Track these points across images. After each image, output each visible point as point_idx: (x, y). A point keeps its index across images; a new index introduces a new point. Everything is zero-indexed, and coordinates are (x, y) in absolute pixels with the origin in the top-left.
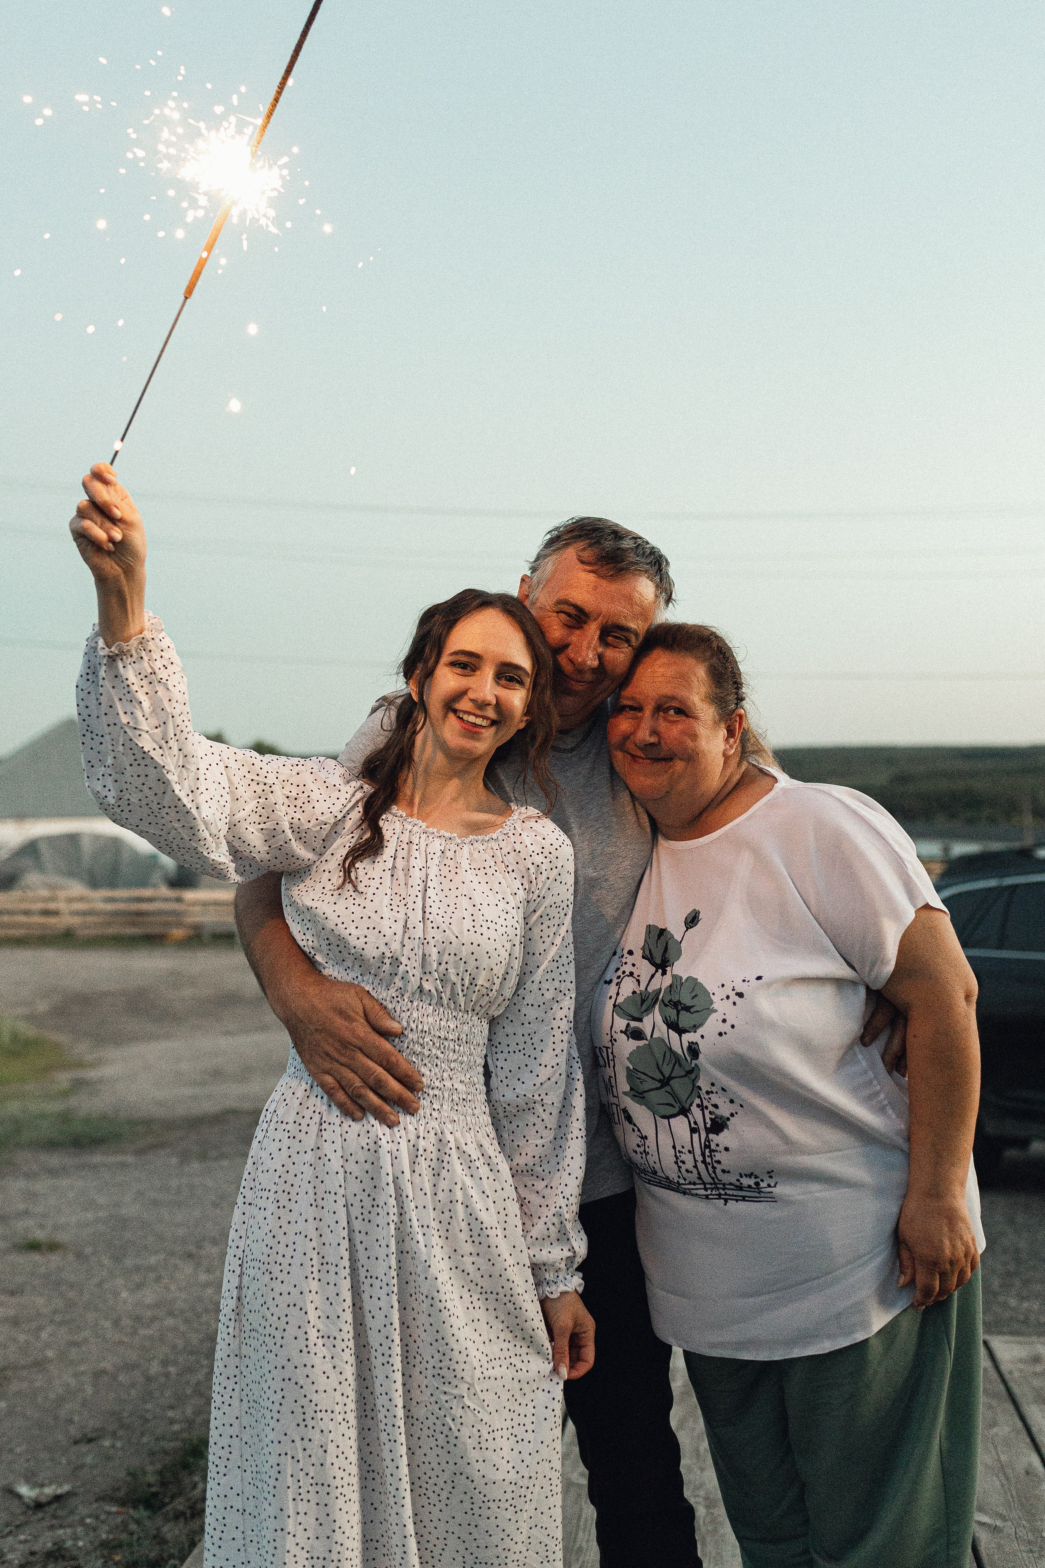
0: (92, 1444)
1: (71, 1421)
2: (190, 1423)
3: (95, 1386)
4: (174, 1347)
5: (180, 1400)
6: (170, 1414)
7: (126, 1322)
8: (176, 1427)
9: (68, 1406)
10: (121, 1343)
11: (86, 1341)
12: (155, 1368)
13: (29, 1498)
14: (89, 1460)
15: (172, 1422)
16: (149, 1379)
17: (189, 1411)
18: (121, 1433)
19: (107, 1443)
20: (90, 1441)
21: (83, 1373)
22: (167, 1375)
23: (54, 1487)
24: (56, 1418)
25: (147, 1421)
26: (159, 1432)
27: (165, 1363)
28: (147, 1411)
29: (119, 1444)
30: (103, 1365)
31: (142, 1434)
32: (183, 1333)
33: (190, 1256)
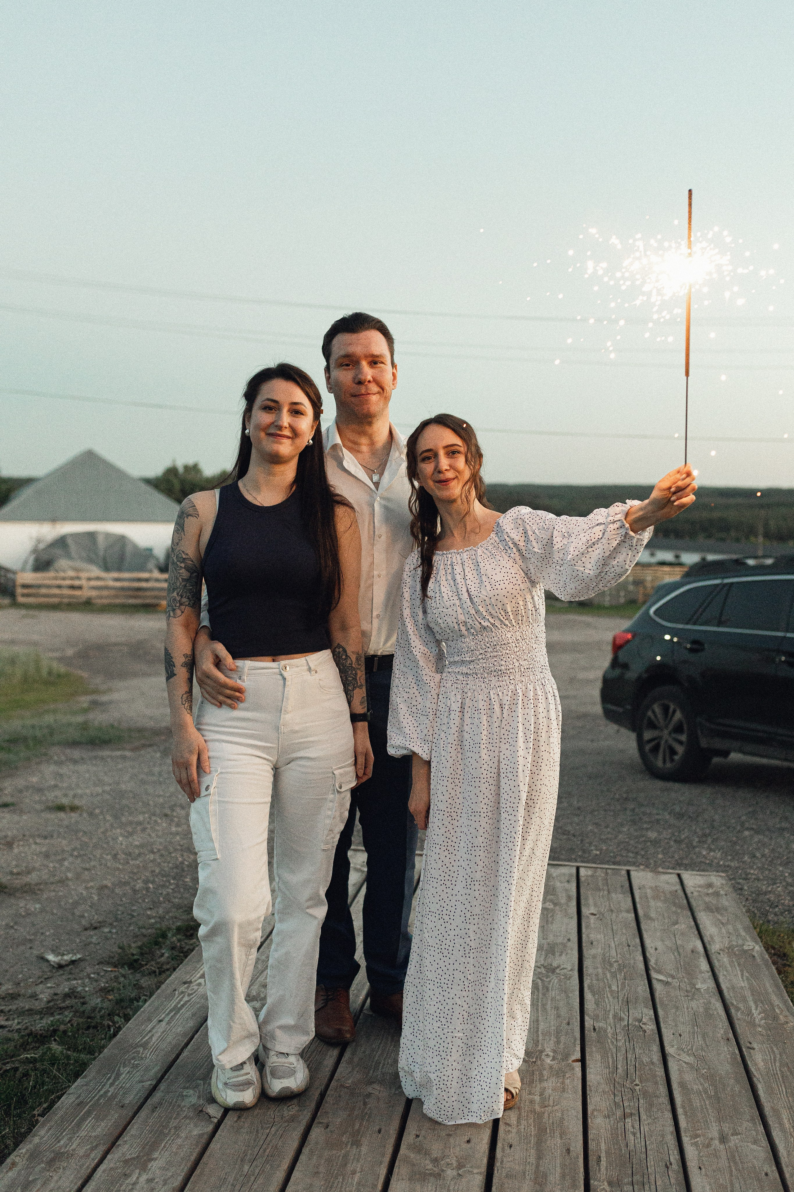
0: (96, 931)
1: (83, 916)
2: (162, 918)
3: (99, 895)
4: (153, 871)
5: (155, 904)
6: (149, 913)
7: (121, 856)
8: (153, 921)
9: (81, 908)
10: (118, 869)
11: (94, 866)
12: (139, 885)
13: (54, 962)
14: (94, 940)
15: (149, 917)
16: (135, 891)
17: (161, 911)
18: (115, 924)
19: (106, 930)
20: (95, 928)
21: (92, 887)
22: (148, 889)
23: (71, 955)
24: (73, 914)
25: (133, 916)
26: (140, 923)
27: (146, 882)
28: (133, 911)
29: (114, 931)
30: (105, 882)
31: (130, 924)
32: (159, 864)
33: (166, 815)
